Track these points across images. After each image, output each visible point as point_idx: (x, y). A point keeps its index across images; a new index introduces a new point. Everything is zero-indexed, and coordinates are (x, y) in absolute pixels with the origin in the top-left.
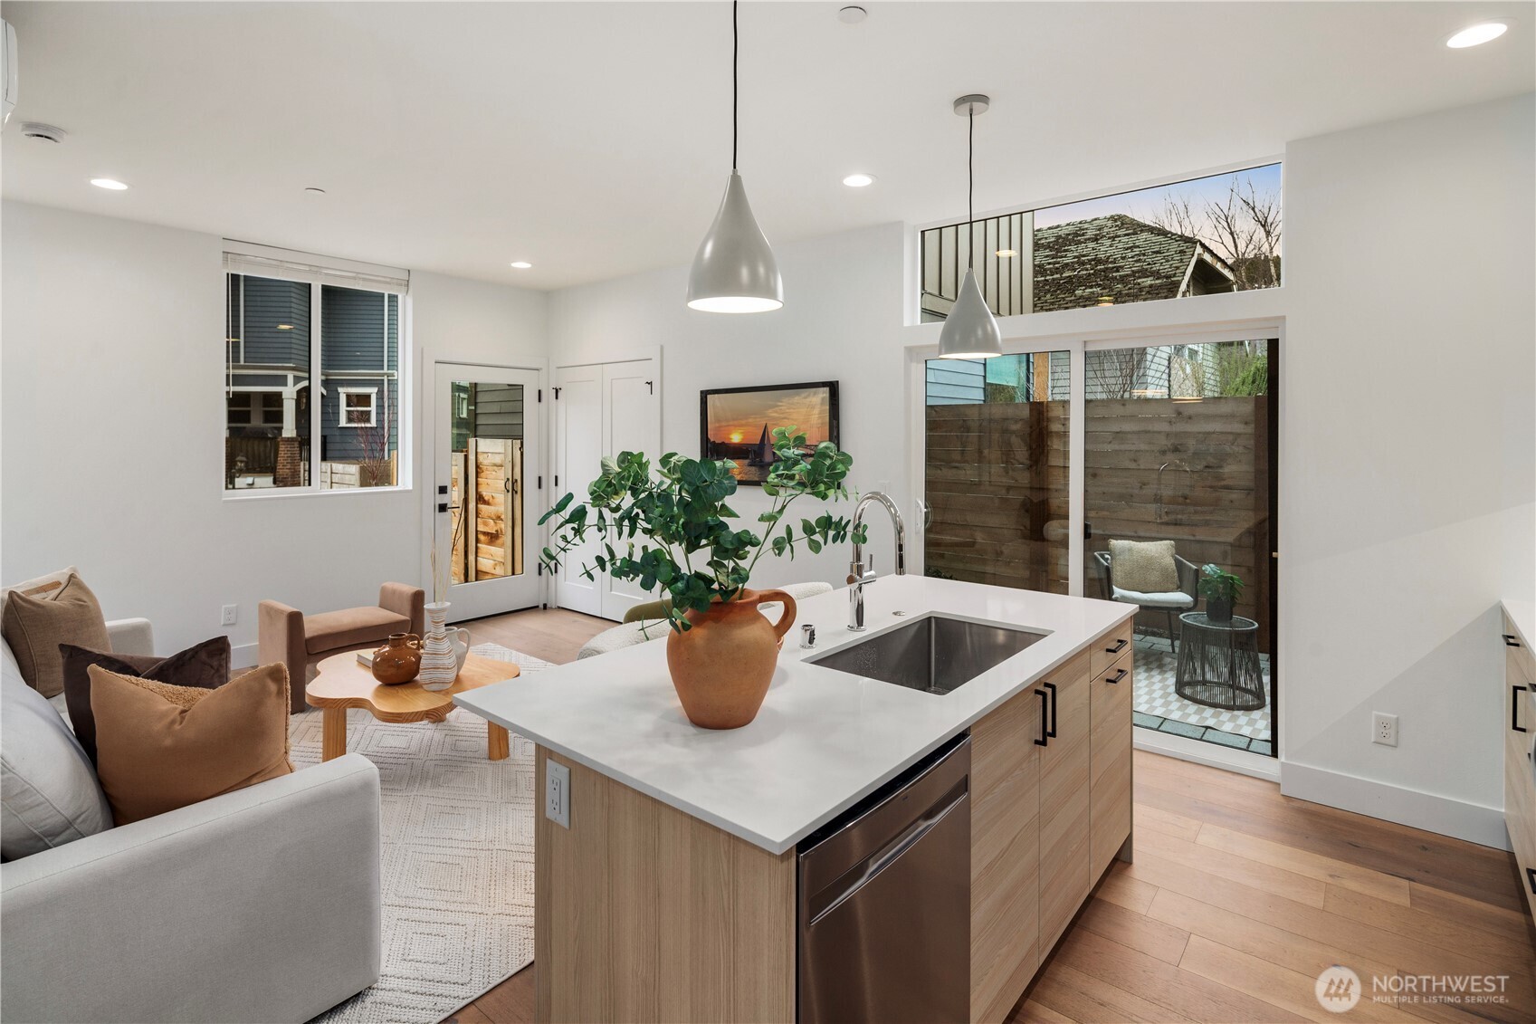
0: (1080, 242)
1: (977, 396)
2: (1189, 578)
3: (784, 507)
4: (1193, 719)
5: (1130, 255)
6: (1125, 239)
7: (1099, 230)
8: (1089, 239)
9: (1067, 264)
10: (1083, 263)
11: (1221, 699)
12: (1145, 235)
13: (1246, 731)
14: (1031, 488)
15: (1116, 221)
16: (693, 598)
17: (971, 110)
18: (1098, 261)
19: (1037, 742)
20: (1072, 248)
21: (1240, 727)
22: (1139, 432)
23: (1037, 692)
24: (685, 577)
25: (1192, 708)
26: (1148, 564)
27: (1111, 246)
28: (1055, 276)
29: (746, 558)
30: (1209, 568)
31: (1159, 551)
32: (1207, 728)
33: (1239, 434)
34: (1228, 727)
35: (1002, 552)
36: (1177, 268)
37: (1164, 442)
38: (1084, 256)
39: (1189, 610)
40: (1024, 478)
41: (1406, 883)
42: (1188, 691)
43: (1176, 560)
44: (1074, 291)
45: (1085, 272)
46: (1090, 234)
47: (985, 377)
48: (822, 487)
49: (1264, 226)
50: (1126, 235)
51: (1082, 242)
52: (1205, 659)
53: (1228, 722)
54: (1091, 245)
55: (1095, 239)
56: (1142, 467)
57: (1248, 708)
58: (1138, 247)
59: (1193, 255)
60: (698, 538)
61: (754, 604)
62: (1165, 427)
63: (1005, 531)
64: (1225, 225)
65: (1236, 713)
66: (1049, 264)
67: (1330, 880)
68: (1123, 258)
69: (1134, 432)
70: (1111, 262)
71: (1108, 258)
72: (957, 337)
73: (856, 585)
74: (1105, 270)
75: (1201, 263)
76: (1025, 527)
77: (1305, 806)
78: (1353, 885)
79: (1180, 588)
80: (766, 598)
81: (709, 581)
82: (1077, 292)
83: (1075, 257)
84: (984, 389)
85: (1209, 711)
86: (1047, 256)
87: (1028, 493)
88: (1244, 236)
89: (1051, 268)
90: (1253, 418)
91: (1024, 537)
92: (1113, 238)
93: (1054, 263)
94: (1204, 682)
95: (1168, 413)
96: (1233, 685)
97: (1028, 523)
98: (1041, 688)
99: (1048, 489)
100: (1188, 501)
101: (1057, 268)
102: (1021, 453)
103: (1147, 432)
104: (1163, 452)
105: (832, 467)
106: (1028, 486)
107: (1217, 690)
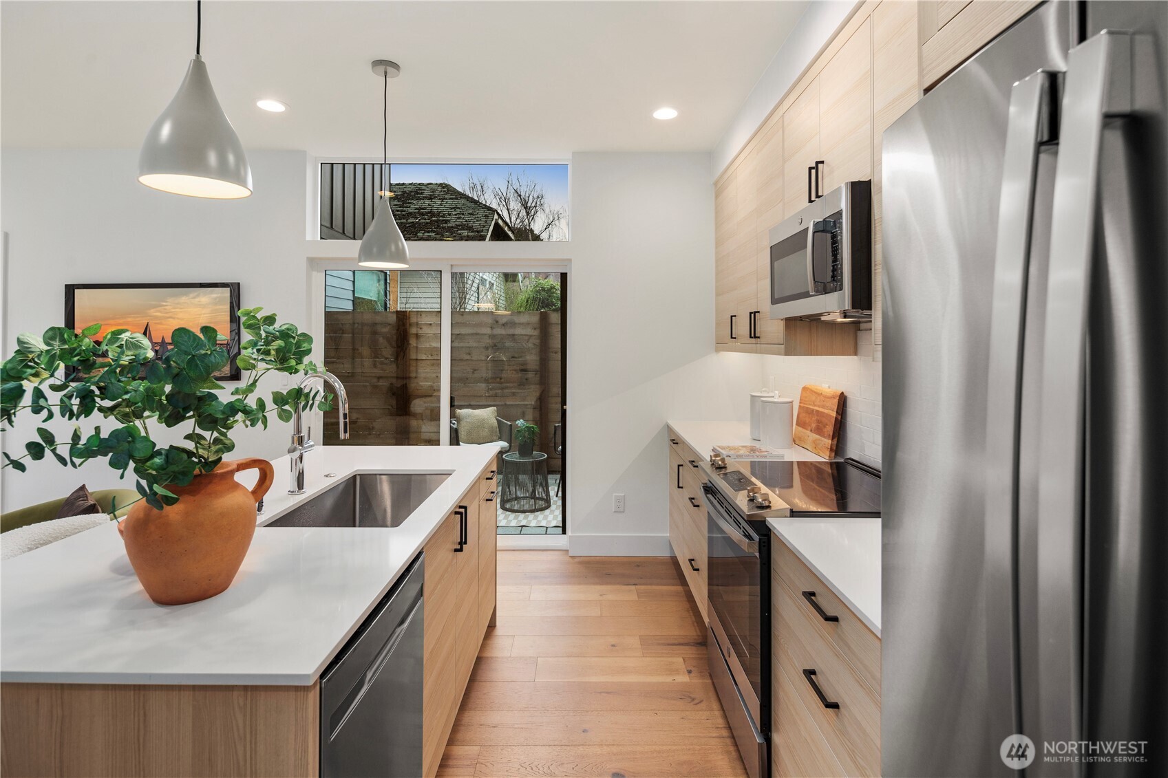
0: (419, 199)
1: (349, 306)
2: (506, 431)
3: (255, 381)
4: (514, 523)
5: (454, 213)
6: (450, 201)
7: (433, 192)
8: (426, 197)
9: (411, 213)
10: (423, 214)
11: (526, 507)
12: (463, 201)
13: (544, 523)
14: (397, 378)
15: (443, 187)
16: (174, 472)
17: (386, 73)
18: (432, 214)
19: (456, 550)
20: (415, 202)
21: (540, 521)
22: (472, 334)
23: (457, 513)
24: (163, 452)
25: (512, 516)
26: (481, 423)
27: (441, 205)
28: (403, 221)
29: (232, 427)
30: (520, 422)
31: (487, 414)
32: (522, 526)
33: (531, 336)
34: (533, 524)
35: (373, 428)
36: (484, 226)
37: (488, 341)
38: (423, 209)
39: (506, 452)
40: (391, 369)
41: (633, 587)
42: (508, 506)
43: (497, 419)
44: (417, 233)
45: (424, 221)
46: (427, 193)
47: (354, 291)
48: (293, 362)
49: (525, 208)
50: (451, 199)
51: (421, 199)
52: (517, 483)
53: (533, 520)
54: (427, 202)
55: (430, 198)
56: (474, 358)
57: (542, 509)
58: (459, 208)
59: (493, 219)
60: (187, 409)
61: (232, 472)
62: (488, 331)
63: (376, 410)
64: (504, 203)
65: (536, 513)
66: (398, 211)
67: (601, 598)
68: (450, 215)
69: (469, 334)
70: (441, 216)
71: (440, 213)
72: (375, 250)
73: (297, 454)
74: (437, 221)
75: (497, 224)
76: (392, 407)
77: (582, 559)
78: (611, 597)
79: (500, 438)
80: (242, 466)
81: (190, 454)
82: (418, 234)
83: (416, 209)
84: (353, 301)
85: (522, 516)
86: (396, 205)
87: (394, 381)
88: (515, 213)
89: (399, 215)
90: (538, 326)
91: (391, 414)
92: (442, 200)
93: (402, 211)
94: (517, 498)
95: (489, 320)
96: (533, 497)
97: (394, 402)
98: (458, 510)
99: (410, 378)
100: (502, 380)
101: (404, 215)
102: (388, 351)
103: (477, 334)
104: (487, 348)
105: (298, 345)
106: (395, 375)
107: (524, 502)
